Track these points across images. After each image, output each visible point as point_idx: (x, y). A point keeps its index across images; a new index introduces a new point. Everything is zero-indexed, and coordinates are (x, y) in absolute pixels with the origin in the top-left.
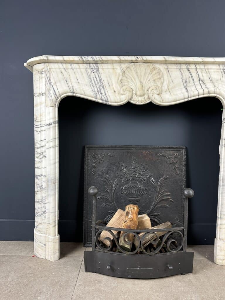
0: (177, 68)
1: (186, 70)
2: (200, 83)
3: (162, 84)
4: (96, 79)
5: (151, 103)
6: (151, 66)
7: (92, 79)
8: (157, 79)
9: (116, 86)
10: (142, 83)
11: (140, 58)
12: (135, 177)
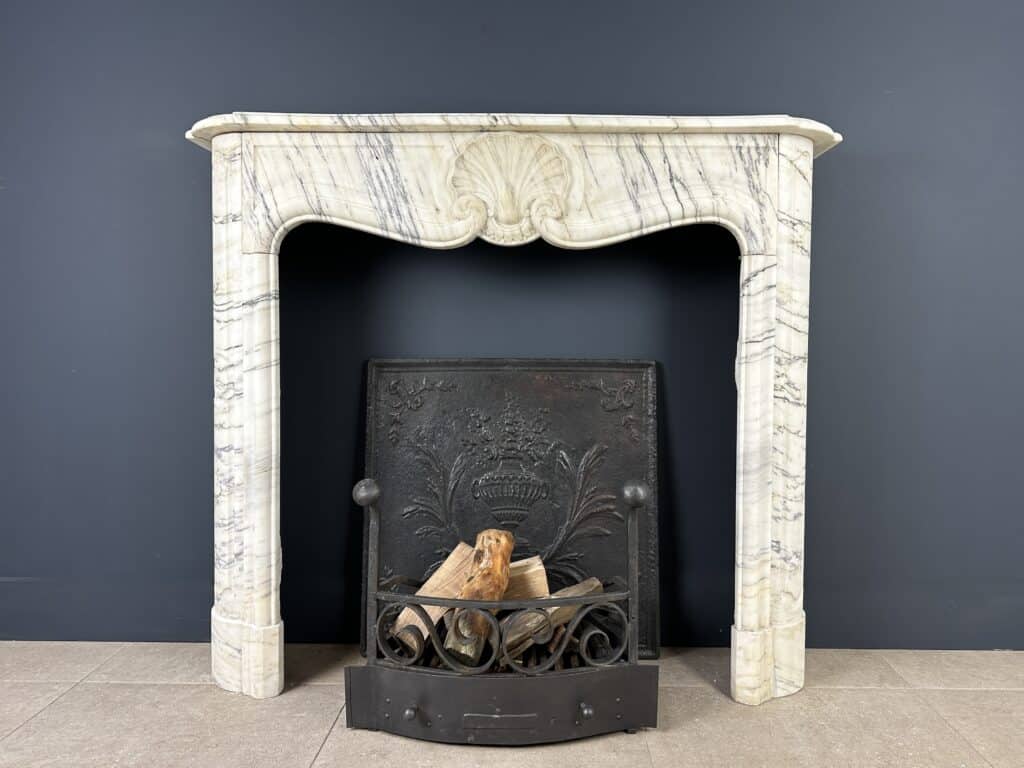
0: (608, 147)
1: (635, 150)
2: (673, 187)
3: (568, 189)
4: (385, 174)
5: (540, 243)
6: (537, 140)
7: (374, 175)
8: (555, 176)
9: (441, 194)
10: (513, 188)
11: (503, 119)
12: (513, 449)
